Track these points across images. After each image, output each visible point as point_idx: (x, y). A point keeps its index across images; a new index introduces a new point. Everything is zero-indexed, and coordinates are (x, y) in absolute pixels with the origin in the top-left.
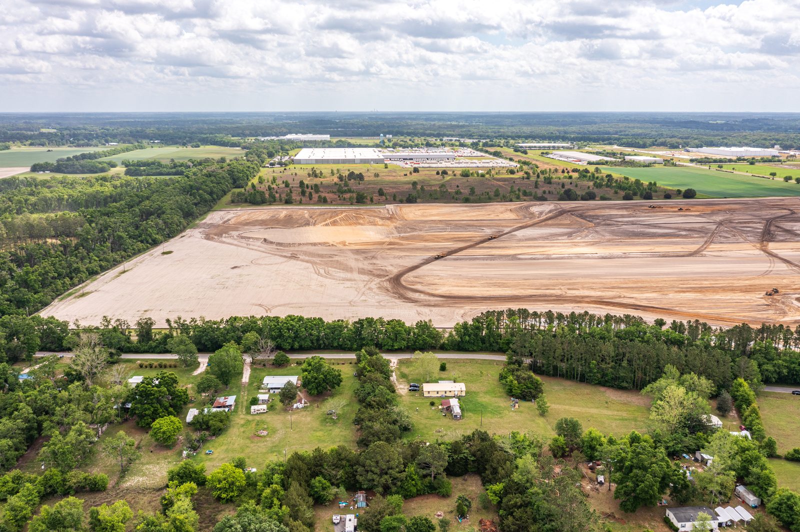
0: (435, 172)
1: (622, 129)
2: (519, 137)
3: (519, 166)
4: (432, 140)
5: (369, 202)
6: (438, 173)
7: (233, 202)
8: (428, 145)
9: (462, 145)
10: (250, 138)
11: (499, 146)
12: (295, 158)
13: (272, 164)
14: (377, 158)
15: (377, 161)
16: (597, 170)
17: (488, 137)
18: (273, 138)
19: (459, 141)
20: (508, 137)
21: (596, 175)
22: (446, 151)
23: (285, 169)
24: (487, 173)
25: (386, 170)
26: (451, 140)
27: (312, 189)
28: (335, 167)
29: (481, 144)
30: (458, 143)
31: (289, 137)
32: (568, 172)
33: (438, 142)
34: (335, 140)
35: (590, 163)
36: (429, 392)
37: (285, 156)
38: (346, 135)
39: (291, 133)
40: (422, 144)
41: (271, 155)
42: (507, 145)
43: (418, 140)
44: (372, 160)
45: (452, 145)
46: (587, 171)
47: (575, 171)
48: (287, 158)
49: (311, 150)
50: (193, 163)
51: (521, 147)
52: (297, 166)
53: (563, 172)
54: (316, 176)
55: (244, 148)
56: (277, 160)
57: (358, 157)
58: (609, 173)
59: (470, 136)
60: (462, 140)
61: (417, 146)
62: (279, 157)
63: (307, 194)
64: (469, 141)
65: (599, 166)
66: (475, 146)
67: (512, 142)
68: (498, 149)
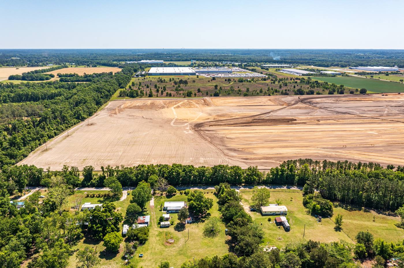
0: (224, 80)
1: (314, 57)
2: (262, 61)
3: (267, 76)
4: (217, 63)
5: (194, 96)
6: (226, 80)
7: (120, 96)
8: (216, 66)
9: (233, 66)
10: (122, 62)
11: (252, 66)
12: (149, 72)
13: (137, 76)
14: (192, 72)
15: (192, 74)
16: (309, 78)
17: (246, 62)
18: (134, 62)
19: (231, 63)
20: (256, 61)
21: (310, 81)
22: (227, 69)
23: (145, 78)
24: (252, 80)
25: (198, 78)
26: (227, 63)
27: (162, 89)
28: (171, 77)
29: (243, 65)
30: (231, 65)
31: (142, 61)
32: (294, 80)
33: (221, 64)
34: (167, 63)
35: (303, 75)
36: (266, 212)
37: (143, 71)
38: (171, 60)
39: (143, 59)
40: (213, 65)
41: (136, 71)
42: (257, 66)
43: (210, 63)
44: (189, 73)
45: (229, 66)
46: (303, 79)
47: (297, 79)
49: (156, 68)
50: (96, 75)
51: (264, 67)
52: (150, 76)
53: (291, 79)
54: (162, 82)
55: (120, 67)
57: (182, 72)
58: (316, 80)
59: (236, 61)
60: (233, 63)
61: (210, 66)
62: (140, 72)
63: (160, 92)
64: (237, 64)
66: (240, 66)
67: (258, 64)
68: (253, 68)
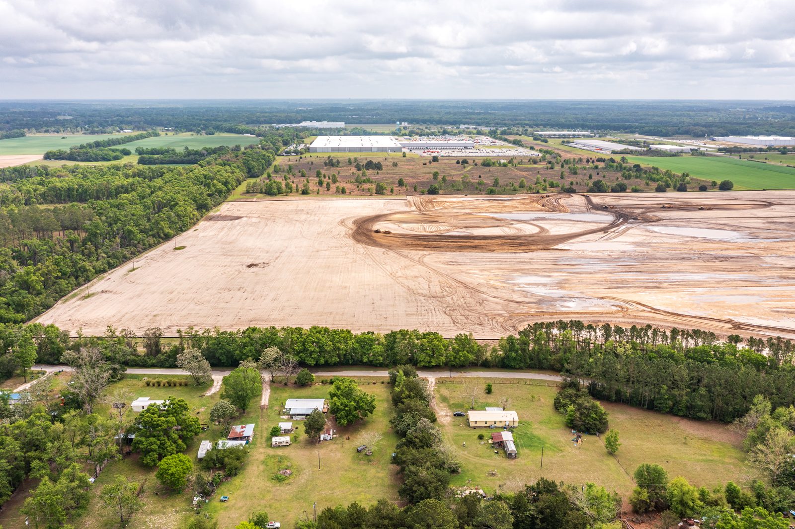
0: (455, 162)
1: (642, 117)
2: (537, 125)
3: (541, 155)
4: (449, 128)
5: (389, 193)
6: (458, 162)
7: (248, 192)
8: (445, 133)
9: (479, 133)
10: (265, 125)
11: (517, 134)
12: (311, 146)
13: (288, 153)
14: (394, 146)
15: (394, 150)
16: (623, 159)
17: (505, 125)
18: (287, 125)
19: (476, 128)
20: (526, 125)
21: (624, 165)
22: (465, 140)
23: (301, 158)
24: (509, 163)
25: (405, 158)
26: (468, 128)
27: (329, 178)
28: (352, 155)
29: (499, 132)
30: (475, 131)
31: (303, 124)
32: (593, 162)
33: (455, 131)
34: (350, 127)
35: (614, 152)
36: (476, 422)
37: (300, 144)
38: (361, 122)
39: (305, 120)
40: (439, 132)
41: (286, 143)
42: (525, 133)
43: (434, 129)
44: (389, 148)
45: (470, 133)
46: (612, 160)
47: (600, 160)
48: (302, 146)
49: (327, 137)
50: (207, 151)
51: (541, 135)
52: (312, 154)
53: (588, 161)
54: (333, 165)
55: (258, 135)
56: (292, 148)
57: (375, 145)
58: (637, 163)
59: (487, 124)
60: (479, 128)
61: (433, 134)
62: (295, 146)
63: (325, 184)
64: (486, 129)
65: (625, 156)
66: (493, 134)
67: (530, 129)
68: (518, 138)
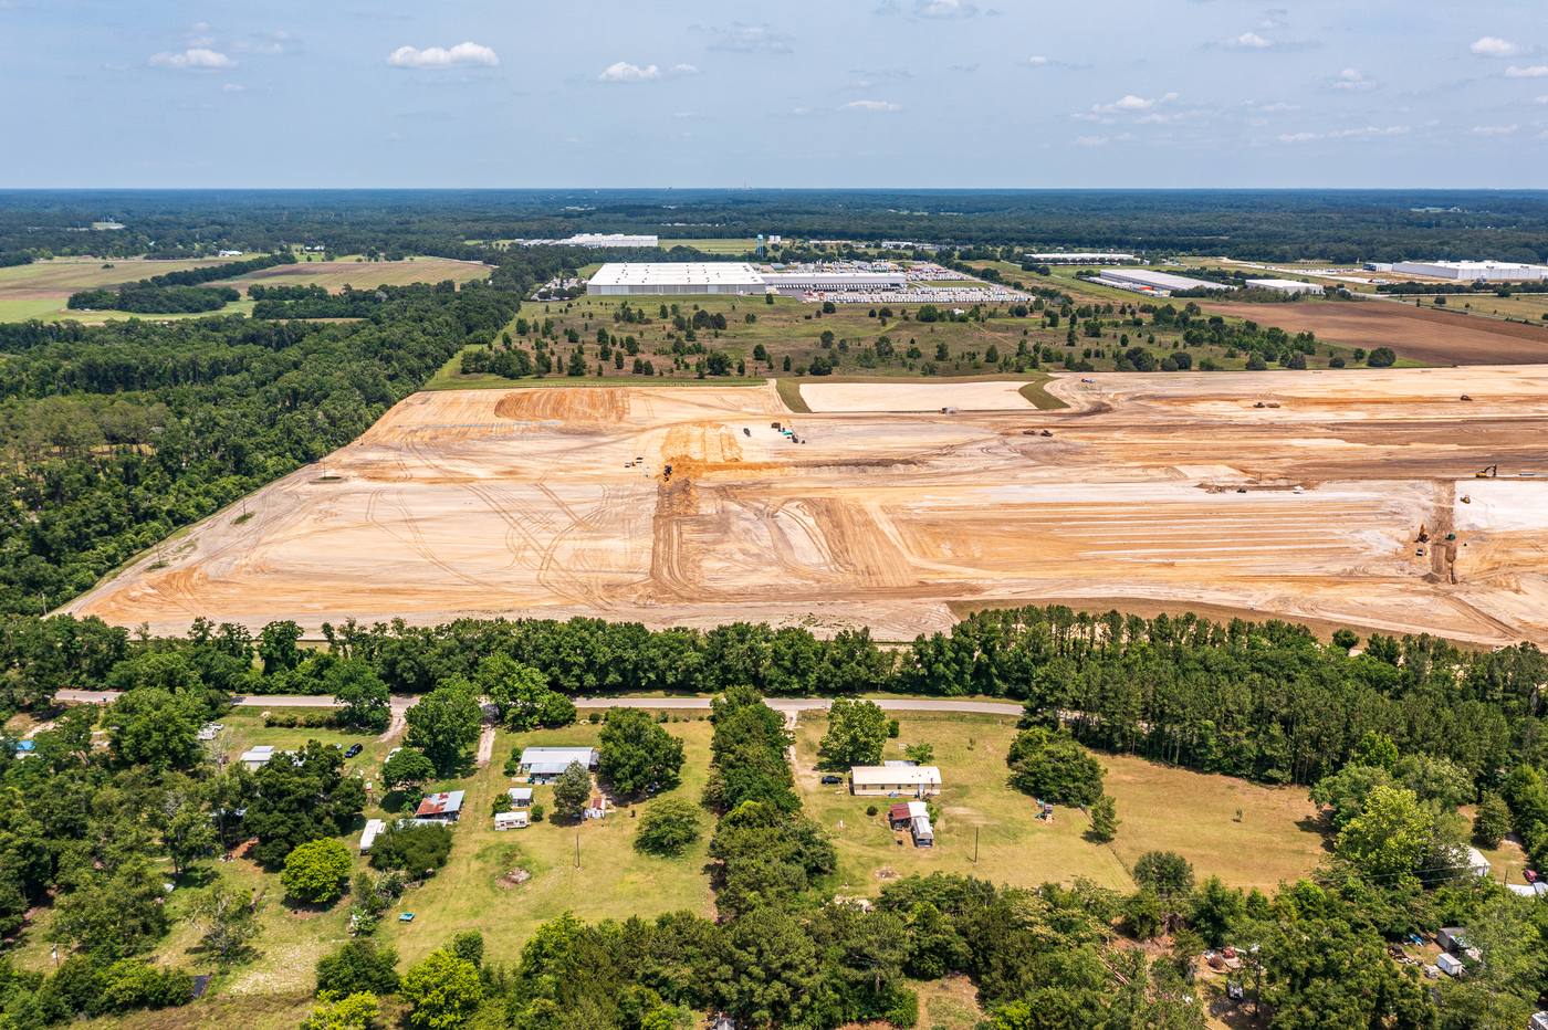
0: (867, 313)
1: (1237, 224)
2: (1031, 241)
3: (1033, 299)
4: (861, 246)
5: (735, 372)
6: (872, 314)
7: (465, 372)
8: (852, 255)
9: (920, 257)
10: (502, 242)
11: (992, 258)
12: (589, 283)
13: (544, 296)
14: (751, 282)
15: (750, 290)
16: (1191, 308)
17: (970, 240)
18: (545, 241)
19: (913, 248)
20: (1012, 240)
21: (1190, 319)
22: (888, 273)
23: (570, 305)
24: (971, 314)
25: (770, 306)
26: (898, 247)
27: (622, 345)
28: (669, 300)
29: (957, 254)
30: (911, 253)
31: (578, 239)
32: (1133, 313)
33: (873, 252)
34: (669, 245)
35: (1176, 293)
36: (864, 786)
37: (569, 278)
38: (689, 236)
39: (581, 232)
40: (840, 255)
41: (541, 277)
42: (1008, 256)
43: (832, 248)
44: (742, 287)
45: (901, 257)
46: (1170, 310)
47: (1145, 309)
48: (573, 282)
49: (621, 266)
50: (387, 292)
51: (1038, 260)
52: (592, 299)
53: (1123, 311)
54: (630, 319)
55: (488, 261)
56: (553, 287)
57: (715, 281)
58: (1217, 314)
59: (934, 239)
60: (919, 247)
61: (827, 258)
62: (558, 282)
63: (613, 357)
64: (932, 249)
65: (1195, 301)
66: (943, 258)
67: (1018, 249)
68: (993, 265)
